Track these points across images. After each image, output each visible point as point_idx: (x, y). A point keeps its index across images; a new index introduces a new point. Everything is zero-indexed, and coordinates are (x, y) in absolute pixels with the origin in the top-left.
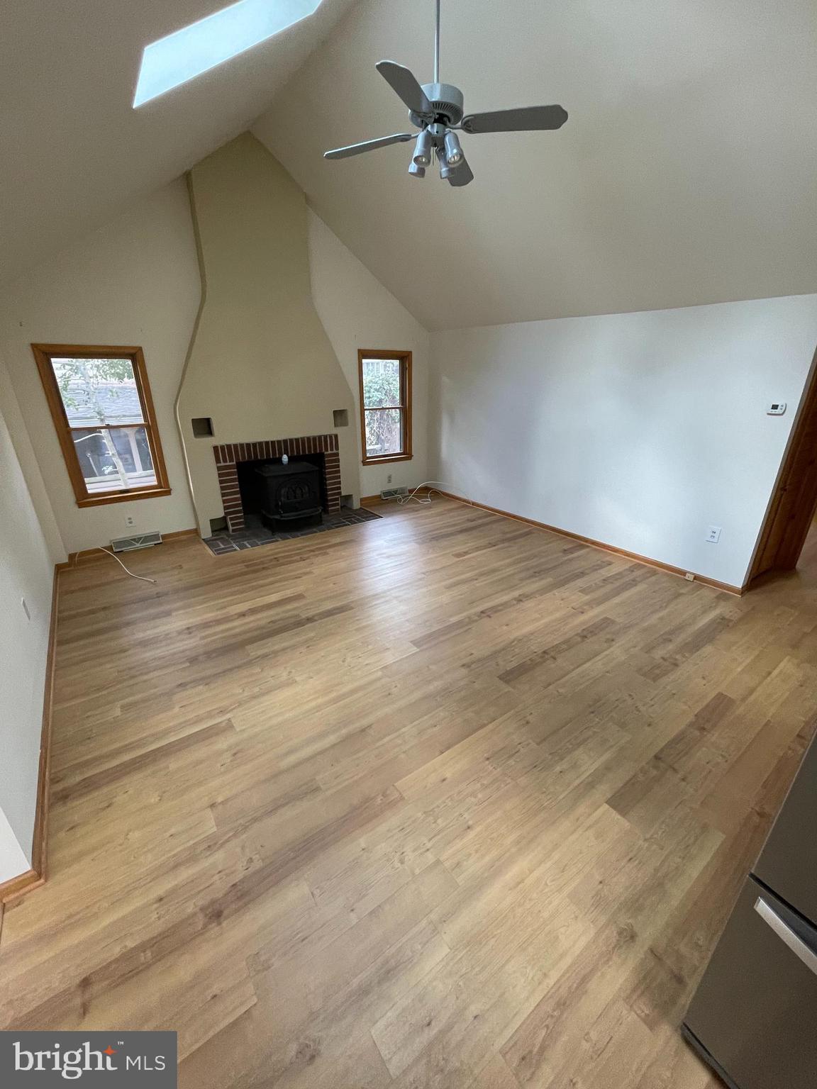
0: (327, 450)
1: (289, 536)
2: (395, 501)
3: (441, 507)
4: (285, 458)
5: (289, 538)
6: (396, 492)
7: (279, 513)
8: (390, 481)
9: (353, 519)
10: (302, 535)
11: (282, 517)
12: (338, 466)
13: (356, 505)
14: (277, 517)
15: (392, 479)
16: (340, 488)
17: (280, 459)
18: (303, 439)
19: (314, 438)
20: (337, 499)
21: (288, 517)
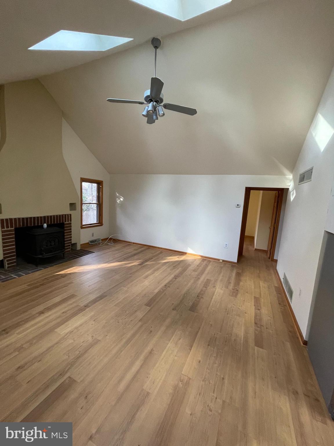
0: (66, 222)
1: (48, 267)
2: (96, 245)
3: (118, 246)
4: (45, 225)
6: (95, 241)
7: (42, 254)
8: (93, 236)
9: (79, 254)
10: (56, 265)
11: (44, 256)
12: (71, 229)
13: (79, 248)
14: (40, 256)
16: (71, 240)
17: (42, 226)
18: (54, 216)
19: (60, 216)
20: (69, 245)
21: (47, 256)
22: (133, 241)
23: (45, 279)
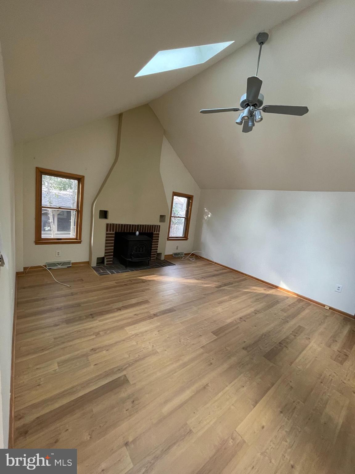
0: (155, 232)
1: (134, 270)
2: (179, 258)
3: (200, 263)
4: (137, 233)
5: (134, 271)
6: (179, 254)
7: (131, 258)
8: (177, 249)
9: (162, 264)
10: (140, 270)
11: (132, 260)
12: (158, 239)
13: (163, 258)
14: (130, 260)
15: (178, 248)
16: (157, 249)
17: (135, 233)
18: (146, 225)
19: (150, 226)
20: (155, 254)
21: (135, 260)
22: (215, 261)
23: (130, 280)
